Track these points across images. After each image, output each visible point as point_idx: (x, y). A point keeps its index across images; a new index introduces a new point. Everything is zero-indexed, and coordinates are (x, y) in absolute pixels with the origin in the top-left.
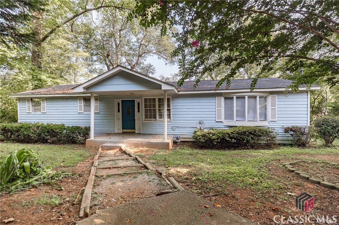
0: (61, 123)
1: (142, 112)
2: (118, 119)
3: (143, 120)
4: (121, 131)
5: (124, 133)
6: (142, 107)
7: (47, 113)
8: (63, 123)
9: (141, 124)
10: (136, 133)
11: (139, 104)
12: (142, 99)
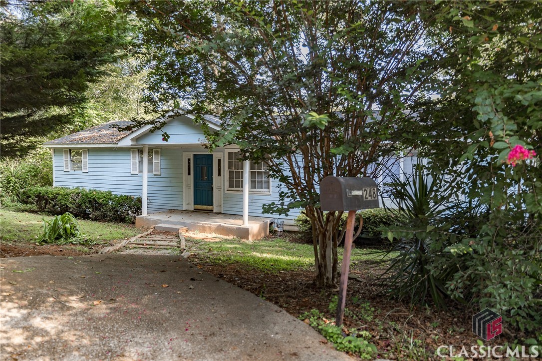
0: (107, 190)
1: (224, 176)
2: (189, 187)
3: (226, 190)
4: (192, 208)
5: (196, 211)
6: (224, 166)
7: (89, 173)
8: (110, 190)
9: (222, 196)
10: (214, 212)
11: (219, 160)
12: (224, 154)
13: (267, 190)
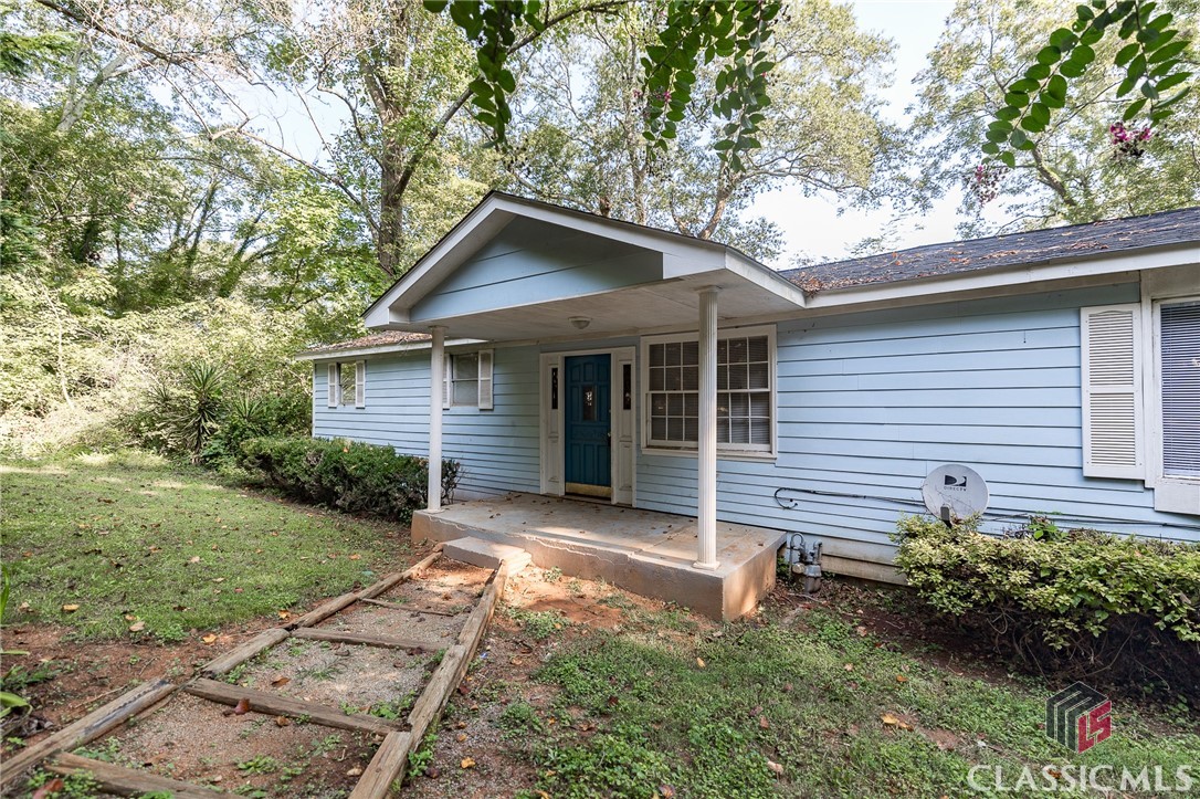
1: (638, 408)
2: (552, 437)
3: (643, 444)
4: (560, 489)
5: (571, 496)
6: (638, 382)
7: (368, 410)
9: (634, 461)
10: (614, 502)
11: (627, 368)
12: (638, 350)
13: (764, 447)
